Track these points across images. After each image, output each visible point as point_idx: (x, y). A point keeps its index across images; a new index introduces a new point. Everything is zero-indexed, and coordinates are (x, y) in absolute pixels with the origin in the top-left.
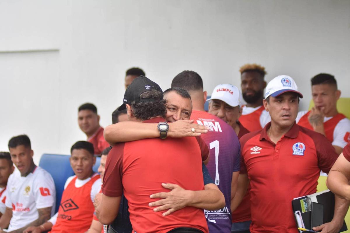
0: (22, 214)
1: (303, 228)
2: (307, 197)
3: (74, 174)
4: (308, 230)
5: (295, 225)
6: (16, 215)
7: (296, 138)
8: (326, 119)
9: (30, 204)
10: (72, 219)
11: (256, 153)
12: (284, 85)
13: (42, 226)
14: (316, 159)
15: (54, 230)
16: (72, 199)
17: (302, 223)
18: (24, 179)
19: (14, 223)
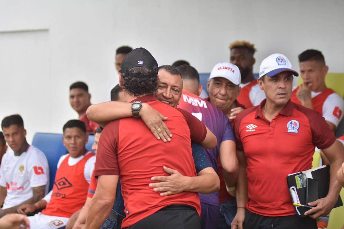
0: (16, 193)
1: (298, 203)
2: (301, 173)
3: (67, 152)
4: (303, 206)
5: (290, 201)
6: (11, 193)
7: (291, 116)
8: (314, 94)
9: (24, 183)
10: (66, 197)
11: (251, 131)
12: (279, 64)
13: (37, 204)
14: (311, 137)
15: (49, 208)
16: (66, 177)
17: (297, 198)
18: (17, 158)
19: (9, 201)
